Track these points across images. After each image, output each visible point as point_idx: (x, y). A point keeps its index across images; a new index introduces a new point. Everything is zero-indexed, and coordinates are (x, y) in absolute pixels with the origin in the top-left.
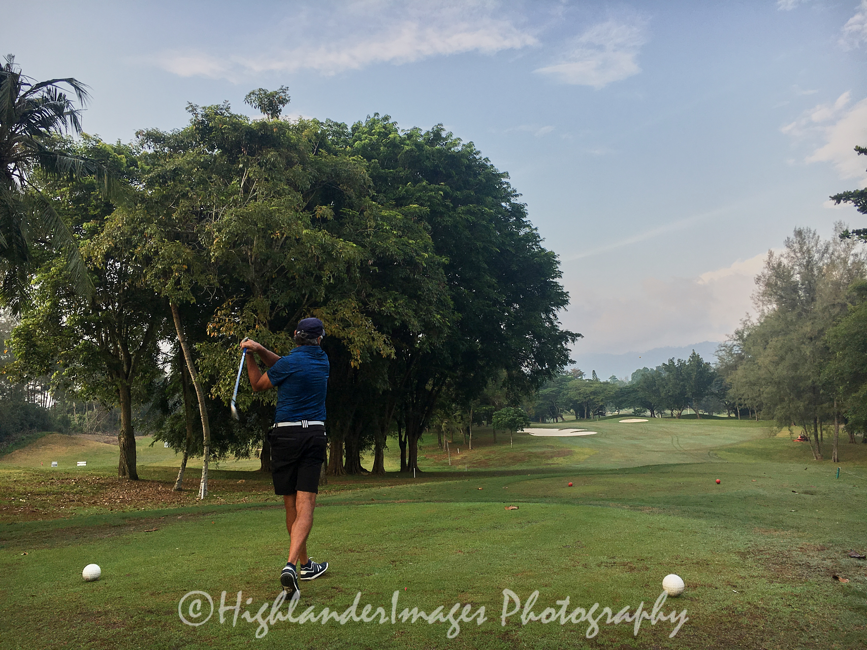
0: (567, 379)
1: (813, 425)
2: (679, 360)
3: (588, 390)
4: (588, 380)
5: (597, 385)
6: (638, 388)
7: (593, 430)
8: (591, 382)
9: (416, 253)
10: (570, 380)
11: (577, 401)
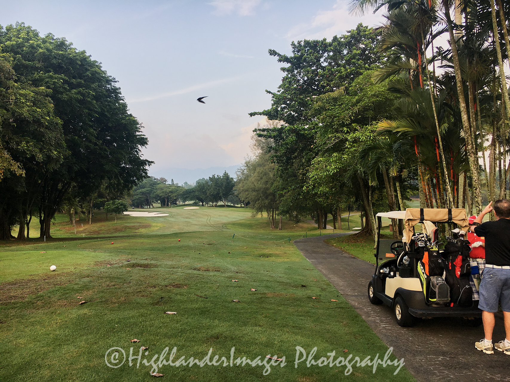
0: (157, 183)
1: (272, 212)
2: (218, 176)
3: (168, 190)
4: (169, 184)
5: (173, 188)
6: (196, 190)
7: (167, 213)
8: (170, 186)
9: (42, 117)
10: (159, 184)
11: (161, 196)
